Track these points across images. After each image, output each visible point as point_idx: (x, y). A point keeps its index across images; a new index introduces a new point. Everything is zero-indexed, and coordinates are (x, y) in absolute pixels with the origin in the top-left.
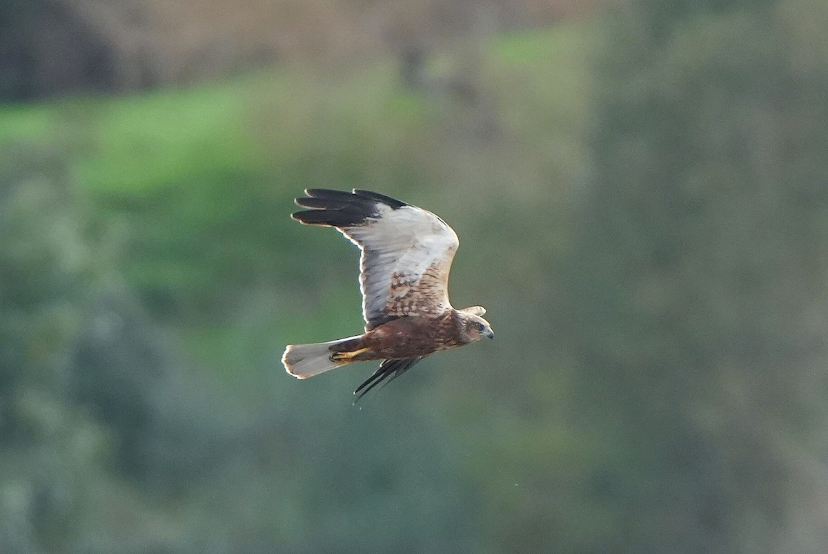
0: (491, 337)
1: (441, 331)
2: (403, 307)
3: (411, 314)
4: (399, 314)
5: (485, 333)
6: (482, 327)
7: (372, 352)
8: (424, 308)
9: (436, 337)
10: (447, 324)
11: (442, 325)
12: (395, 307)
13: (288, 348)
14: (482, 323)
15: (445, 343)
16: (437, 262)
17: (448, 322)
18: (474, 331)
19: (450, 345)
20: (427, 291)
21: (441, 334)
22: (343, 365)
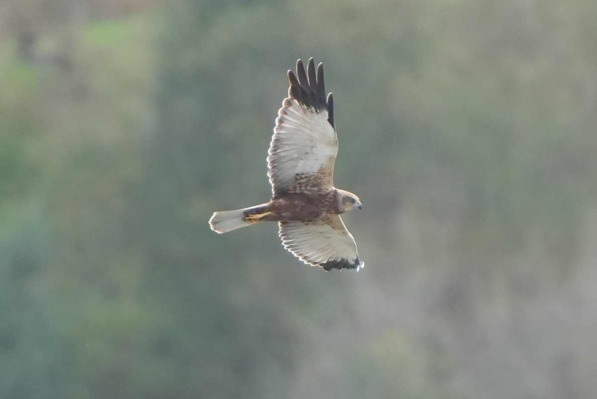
0: (360, 208)
1: (326, 203)
2: (300, 187)
3: (306, 192)
4: (298, 191)
5: (356, 205)
6: (353, 201)
7: (275, 214)
8: (315, 189)
9: (322, 207)
10: (331, 198)
11: (327, 199)
12: (295, 188)
13: (215, 214)
14: (354, 198)
15: (327, 211)
16: (324, 166)
17: (331, 197)
18: (348, 203)
19: (331, 213)
20: (319, 181)
21: (326, 205)
22: (252, 224)
